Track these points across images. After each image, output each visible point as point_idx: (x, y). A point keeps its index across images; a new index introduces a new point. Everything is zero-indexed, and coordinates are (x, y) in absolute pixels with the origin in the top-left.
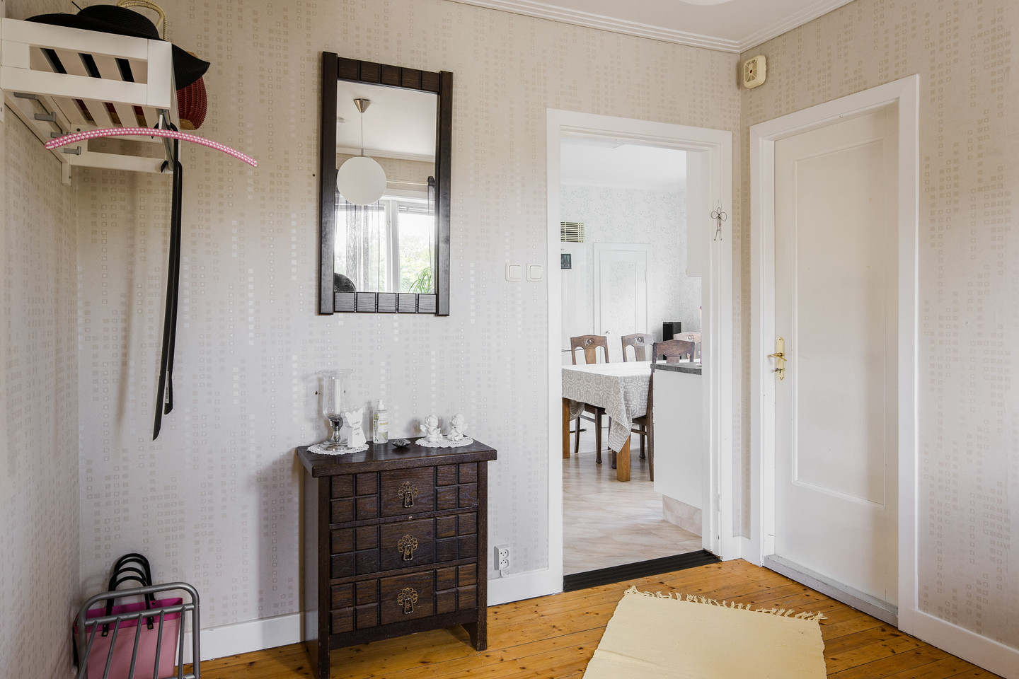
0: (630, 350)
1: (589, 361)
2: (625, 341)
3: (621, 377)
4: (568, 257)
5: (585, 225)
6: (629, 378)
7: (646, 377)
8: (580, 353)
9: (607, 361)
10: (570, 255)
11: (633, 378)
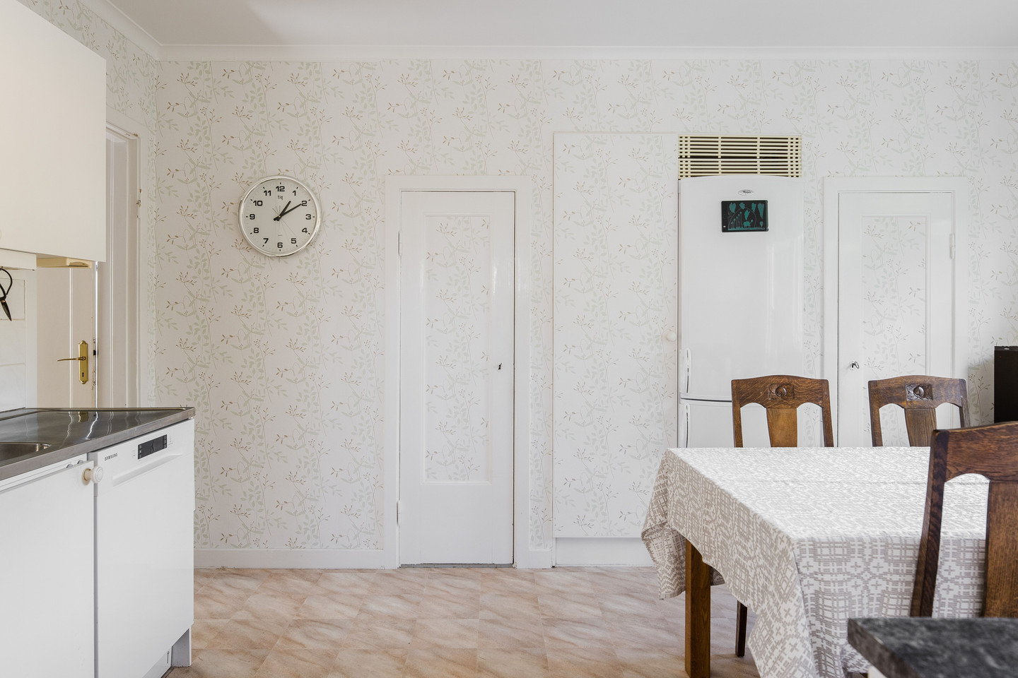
0: (893, 416)
1: (778, 438)
2: (880, 393)
3: (800, 542)
4: (761, 207)
5: (804, 142)
6: (831, 544)
7: (904, 546)
8: (755, 414)
9: (829, 442)
10: (764, 203)
11: (847, 548)
